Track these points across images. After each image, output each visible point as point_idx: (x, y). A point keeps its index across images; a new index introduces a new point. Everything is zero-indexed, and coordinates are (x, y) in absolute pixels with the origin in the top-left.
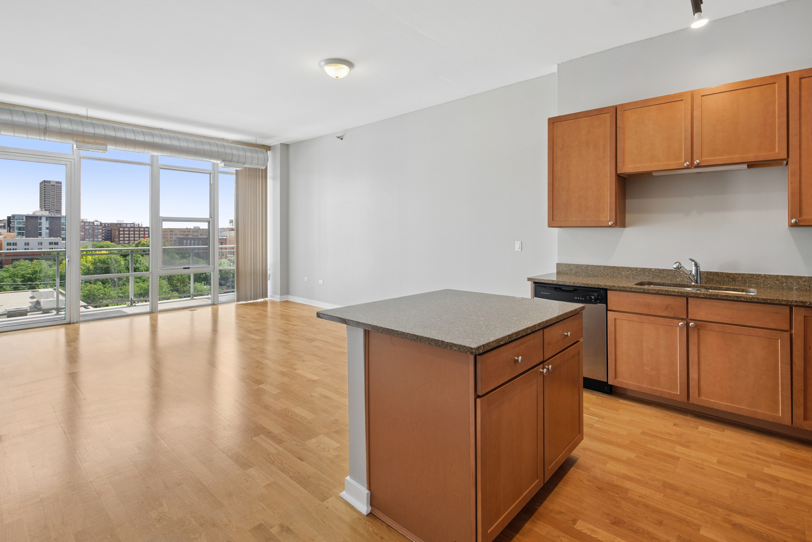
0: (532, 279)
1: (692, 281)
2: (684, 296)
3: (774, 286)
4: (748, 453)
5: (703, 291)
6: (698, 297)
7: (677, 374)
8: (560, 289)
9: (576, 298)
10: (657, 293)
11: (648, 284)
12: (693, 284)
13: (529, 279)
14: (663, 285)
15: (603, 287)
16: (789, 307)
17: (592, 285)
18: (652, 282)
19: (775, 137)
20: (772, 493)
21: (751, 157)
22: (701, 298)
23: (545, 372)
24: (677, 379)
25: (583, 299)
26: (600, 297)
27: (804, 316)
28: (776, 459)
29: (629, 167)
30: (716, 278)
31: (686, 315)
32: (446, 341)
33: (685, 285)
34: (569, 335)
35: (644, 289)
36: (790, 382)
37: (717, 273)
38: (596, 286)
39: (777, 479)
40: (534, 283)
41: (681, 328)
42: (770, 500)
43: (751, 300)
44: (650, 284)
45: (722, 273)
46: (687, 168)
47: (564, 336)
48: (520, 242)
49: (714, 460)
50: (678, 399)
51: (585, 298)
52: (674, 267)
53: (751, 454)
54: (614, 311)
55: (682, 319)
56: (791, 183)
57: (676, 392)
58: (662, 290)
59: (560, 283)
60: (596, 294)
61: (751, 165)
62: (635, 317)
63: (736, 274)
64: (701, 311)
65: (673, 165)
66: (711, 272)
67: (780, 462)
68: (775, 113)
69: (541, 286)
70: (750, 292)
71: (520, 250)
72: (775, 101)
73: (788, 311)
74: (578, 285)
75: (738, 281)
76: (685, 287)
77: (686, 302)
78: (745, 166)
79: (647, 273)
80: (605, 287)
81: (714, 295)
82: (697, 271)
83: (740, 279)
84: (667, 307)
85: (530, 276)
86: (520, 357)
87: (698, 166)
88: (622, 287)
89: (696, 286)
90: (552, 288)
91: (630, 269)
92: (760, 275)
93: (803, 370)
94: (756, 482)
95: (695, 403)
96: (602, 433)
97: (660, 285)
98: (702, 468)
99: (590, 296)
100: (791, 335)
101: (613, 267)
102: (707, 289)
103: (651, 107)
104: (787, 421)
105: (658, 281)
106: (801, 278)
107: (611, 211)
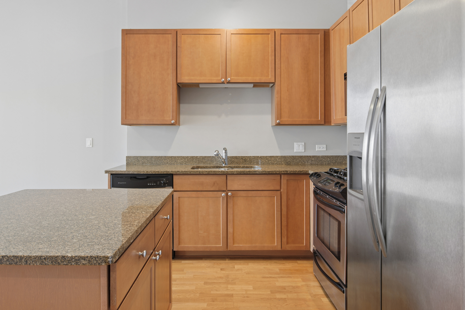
0: (109, 171)
1: (223, 163)
2: (225, 174)
3: (265, 163)
4: (265, 275)
5: (231, 170)
6: (233, 174)
7: (220, 232)
8: (135, 178)
9: (149, 184)
10: (209, 174)
11: (196, 168)
12: (224, 165)
13: (106, 172)
14: (206, 167)
15: (170, 173)
16: (280, 175)
17: (162, 172)
18: (199, 167)
19: (269, 68)
20: (285, 298)
21: (257, 79)
22: (235, 174)
23: (158, 258)
24: (220, 235)
25: (155, 184)
26: (167, 182)
27: (287, 180)
28: (278, 274)
29: (185, 79)
30: (236, 160)
31: (226, 187)
32: (69, 255)
33: (219, 167)
34: (168, 218)
35: (200, 172)
36: (280, 223)
37: (236, 156)
38: (165, 173)
39: (284, 288)
40: (111, 174)
41: (223, 197)
42: (287, 305)
43: (262, 173)
44: (198, 167)
45: (239, 157)
46: (223, 83)
47: (164, 219)
48: (91, 139)
49: (251, 287)
50: (221, 250)
51: (156, 184)
52: (215, 154)
53: (267, 275)
54: (178, 191)
55: (223, 191)
56: (277, 98)
57: (219, 246)
58: (212, 171)
59: (135, 173)
60: (164, 179)
61: (256, 85)
62: (194, 194)
63: (246, 157)
64: (235, 184)
65: (214, 80)
66: (233, 156)
67: (281, 275)
68: (269, 52)
69: (118, 177)
70: (255, 168)
71: (91, 146)
72: (269, 46)
73: (279, 177)
74: (150, 173)
75: (247, 161)
76: (219, 168)
77: (226, 179)
78: (252, 85)
79: (194, 160)
80: (171, 173)
81: (242, 172)
82: (226, 155)
83: (248, 160)
84: (214, 184)
85: (108, 169)
86: (145, 251)
87: (229, 82)
88: (185, 171)
89: (226, 166)
90: (128, 178)
91: (183, 157)
92: (258, 156)
93: (286, 213)
94: (276, 294)
95: (231, 250)
96: (179, 294)
97: (204, 168)
98: (247, 297)
99: (160, 181)
100: (281, 193)
101: (171, 157)
102: (232, 168)
103: (201, 35)
104: (279, 248)
105: (202, 165)
106: (277, 157)
107: (173, 112)
